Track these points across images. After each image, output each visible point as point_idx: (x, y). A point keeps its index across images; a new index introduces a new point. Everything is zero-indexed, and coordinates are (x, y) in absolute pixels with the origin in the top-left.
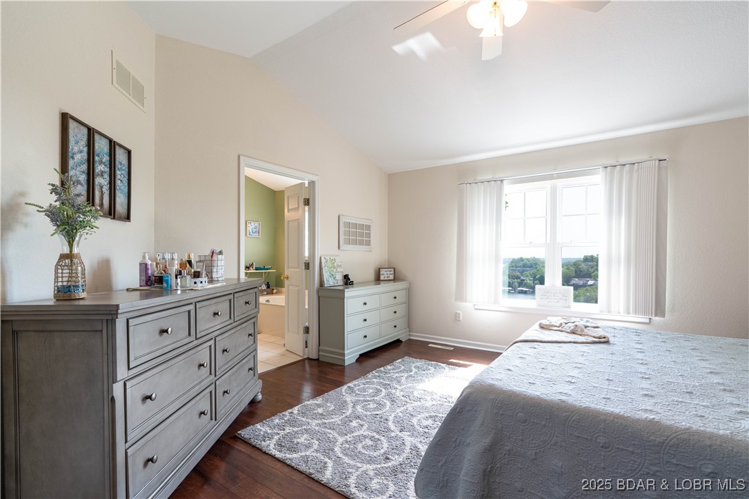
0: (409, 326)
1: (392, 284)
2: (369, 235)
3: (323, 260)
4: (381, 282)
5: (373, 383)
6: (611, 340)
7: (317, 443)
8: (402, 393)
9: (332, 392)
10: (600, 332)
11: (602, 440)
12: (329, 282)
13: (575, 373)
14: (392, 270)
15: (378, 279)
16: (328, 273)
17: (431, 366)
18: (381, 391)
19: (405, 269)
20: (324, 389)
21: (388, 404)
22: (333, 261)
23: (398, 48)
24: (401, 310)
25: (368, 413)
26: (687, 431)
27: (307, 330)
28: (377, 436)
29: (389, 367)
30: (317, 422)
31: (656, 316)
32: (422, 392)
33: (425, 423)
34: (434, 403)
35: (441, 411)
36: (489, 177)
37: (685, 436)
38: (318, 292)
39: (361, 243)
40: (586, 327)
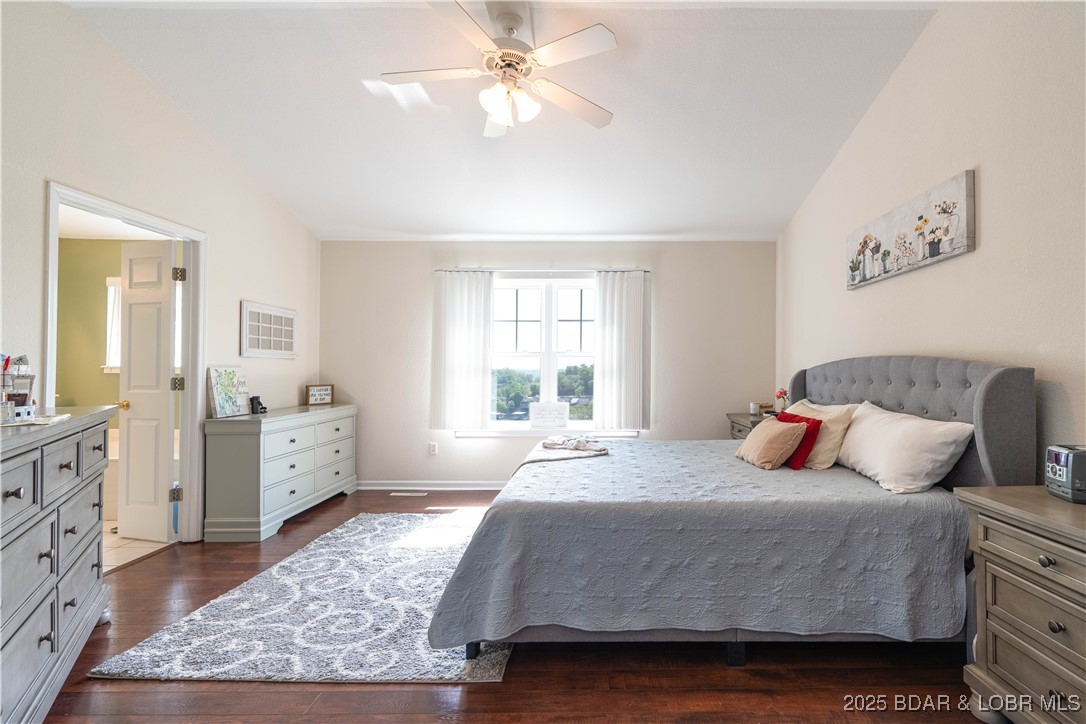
0: (358, 472)
1: (328, 409)
2: (290, 334)
3: (213, 374)
4: (311, 408)
5: (321, 555)
6: (610, 452)
7: (261, 643)
8: (371, 558)
9: (254, 578)
10: (600, 446)
11: (613, 526)
12: (224, 409)
13: (586, 481)
14: (329, 387)
15: (304, 403)
16: (223, 395)
17: (403, 520)
18: (338, 561)
19: (349, 385)
20: (236, 578)
21: (356, 574)
22: (231, 375)
23: (372, 85)
24: (346, 447)
25: (329, 590)
26: (668, 504)
27: (176, 495)
28: (354, 612)
29: (338, 531)
30: (247, 620)
31: (643, 428)
32: (400, 551)
33: (415, 582)
34: (420, 559)
35: (432, 565)
36: (474, 266)
37: (666, 508)
38: (203, 427)
39: (278, 346)
40: (588, 442)
